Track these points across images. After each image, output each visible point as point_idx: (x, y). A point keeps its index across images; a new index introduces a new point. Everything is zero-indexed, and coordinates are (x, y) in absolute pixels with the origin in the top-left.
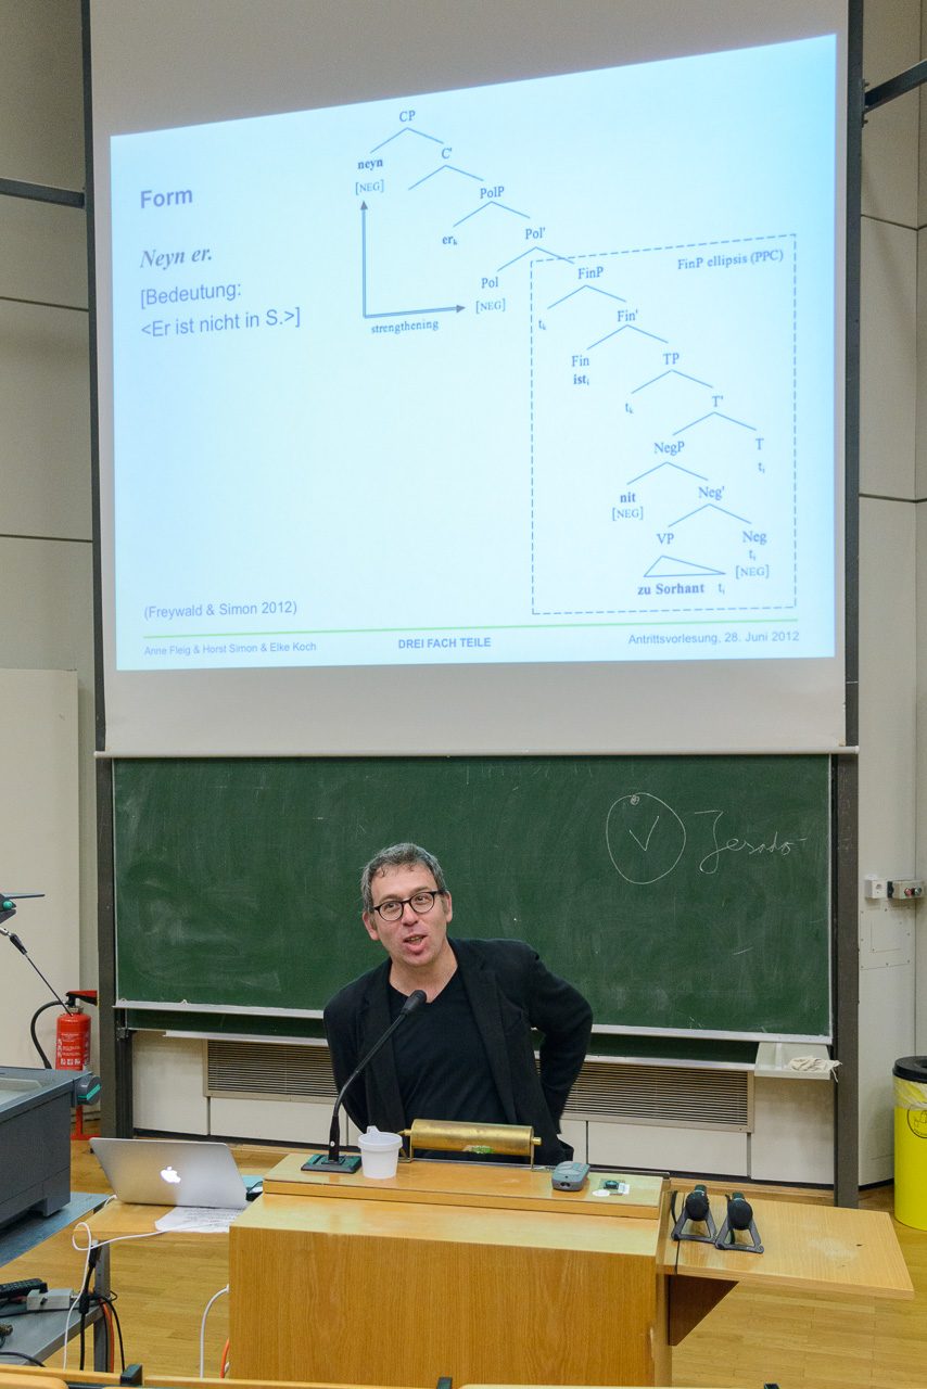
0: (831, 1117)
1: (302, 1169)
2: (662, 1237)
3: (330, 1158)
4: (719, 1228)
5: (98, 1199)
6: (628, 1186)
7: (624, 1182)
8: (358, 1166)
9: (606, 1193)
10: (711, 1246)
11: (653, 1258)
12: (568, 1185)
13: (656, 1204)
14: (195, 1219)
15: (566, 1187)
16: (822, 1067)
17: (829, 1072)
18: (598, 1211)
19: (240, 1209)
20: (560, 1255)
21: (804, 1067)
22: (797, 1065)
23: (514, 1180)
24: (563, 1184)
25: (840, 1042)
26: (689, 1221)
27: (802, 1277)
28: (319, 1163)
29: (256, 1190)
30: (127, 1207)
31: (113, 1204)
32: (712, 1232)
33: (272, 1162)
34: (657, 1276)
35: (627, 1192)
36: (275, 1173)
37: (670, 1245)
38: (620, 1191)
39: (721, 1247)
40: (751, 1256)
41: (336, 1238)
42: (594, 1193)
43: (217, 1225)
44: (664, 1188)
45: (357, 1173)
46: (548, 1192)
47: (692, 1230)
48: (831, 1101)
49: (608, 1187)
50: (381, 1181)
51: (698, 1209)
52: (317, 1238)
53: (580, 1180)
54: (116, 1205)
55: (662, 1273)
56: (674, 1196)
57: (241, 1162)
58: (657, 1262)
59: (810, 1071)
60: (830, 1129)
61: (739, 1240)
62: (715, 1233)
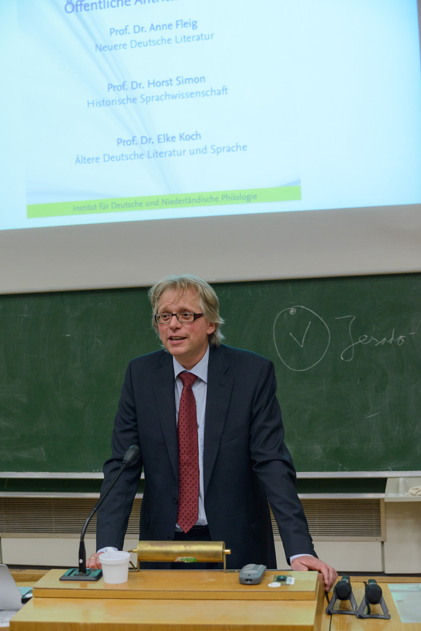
1: (60, 580)
3: (80, 571)
4: (359, 604)
6: (293, 579)
7: (290, 576)
8: (100, 576)
9: (278, 585)
10: (354, 617)
11: (312, 627)
12: (251, 580)
15: (249, 582)
18: (273, 597)
19: (17, 610)
21: (419, 493)
22: (414, 492)
23: (212, 580)
24: (247, 580)
26: (339, 602)
28: (72, 575)
29: (28, 596)
32: (354, 607)
33: (35, 579)
35: (292, 583)
37: (325, 618)
38: (288, 582)
39: (361, 617)
40: (382, 622)
41: (86, 626)
43: (3, 622)
44: (319, 579)
45: (100, 581)
46: (236, 587)
47: (340, 606)
49: (278, 580)
50: (117, 585)
51: (344, 593)
52: (73, 626)
53: (259, 576)
57: (18, 579)
61: (374, 612)
62: (356, 608)
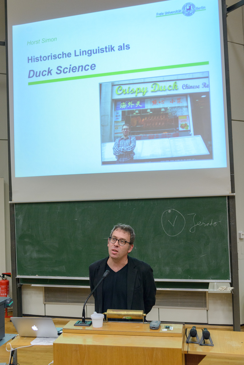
0: (231, 304)
1: (74, 325)
2: (183, 342)
3: (82, 322)
4: (200, 339)
5: (13, 335)
6: (172, 328)
7: (171, 326)
8: (91, 324)
9: (166, 330)
10: (198, 344)
11: (181, 349)
12: (155, 328)
13: (181, 332)
14: (42, 341)
15: (154, 328)
16: (228, 289)
17: (230, 291)
18: (164, 335)
19: (56, 338)
20: (153, 349)
21: (223, 289)
22: (221, 289)
23: (138, 327)
24: (153, 327)
25: (233, 281)
26: (191, 337)
27: (225, 353)
28: (79, 323)
29: (61, 332)
30: (22, 338)
31: (18, 337)
32: (198, 340)
33: (65, 323)
34: (182, 354)
35: (172, 329)
36: (66, 326)
37: (186, 345)
38: (170, 329)
39: (201, 345)
40: (210, 347)
41: (85, 346)
42: (163, 330)
43: (50, 343)
44: (184, 327)
45: (91, 326)
46: (149, 330)
47: (192, 340)
48: (231, 300)
49: (166, 328)
50: (98, 328)
51: (193, 334)
52: (80, 346)
53: (158, 326)
54: (19, 337)
55: (184, 353)
56: (186, 330)
57: (56, 323)
58: (182, 350)
59: (225, 291)
60: (231, 308)
61: (206, 343)
62: (199, 341)
